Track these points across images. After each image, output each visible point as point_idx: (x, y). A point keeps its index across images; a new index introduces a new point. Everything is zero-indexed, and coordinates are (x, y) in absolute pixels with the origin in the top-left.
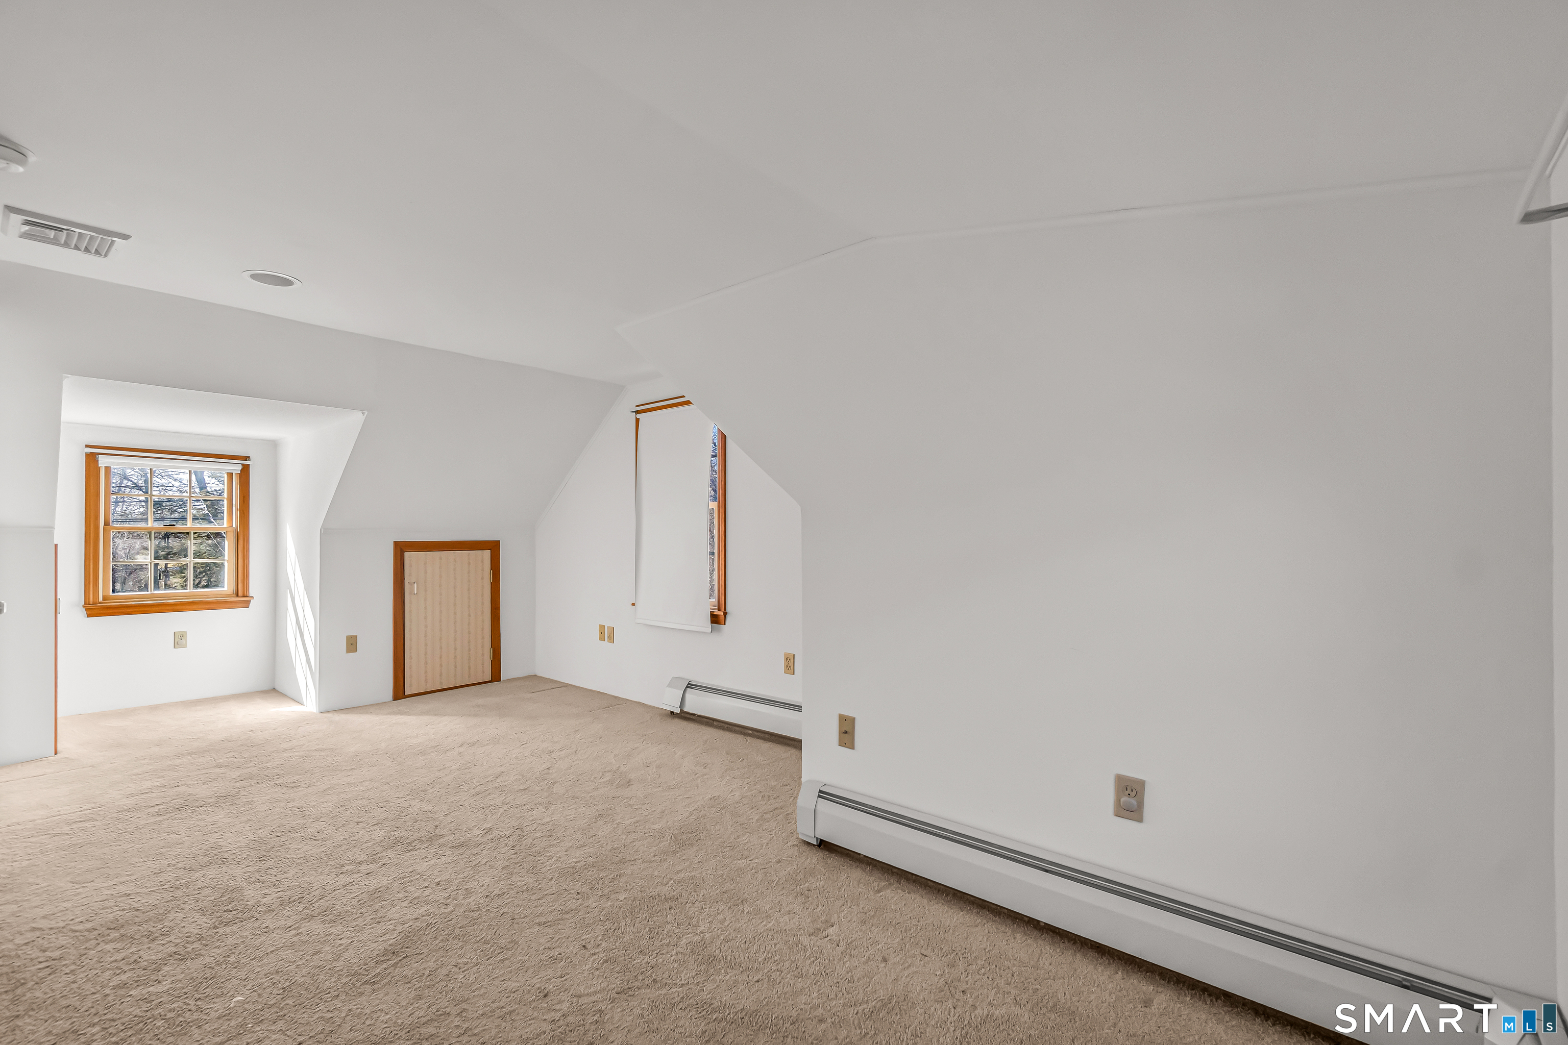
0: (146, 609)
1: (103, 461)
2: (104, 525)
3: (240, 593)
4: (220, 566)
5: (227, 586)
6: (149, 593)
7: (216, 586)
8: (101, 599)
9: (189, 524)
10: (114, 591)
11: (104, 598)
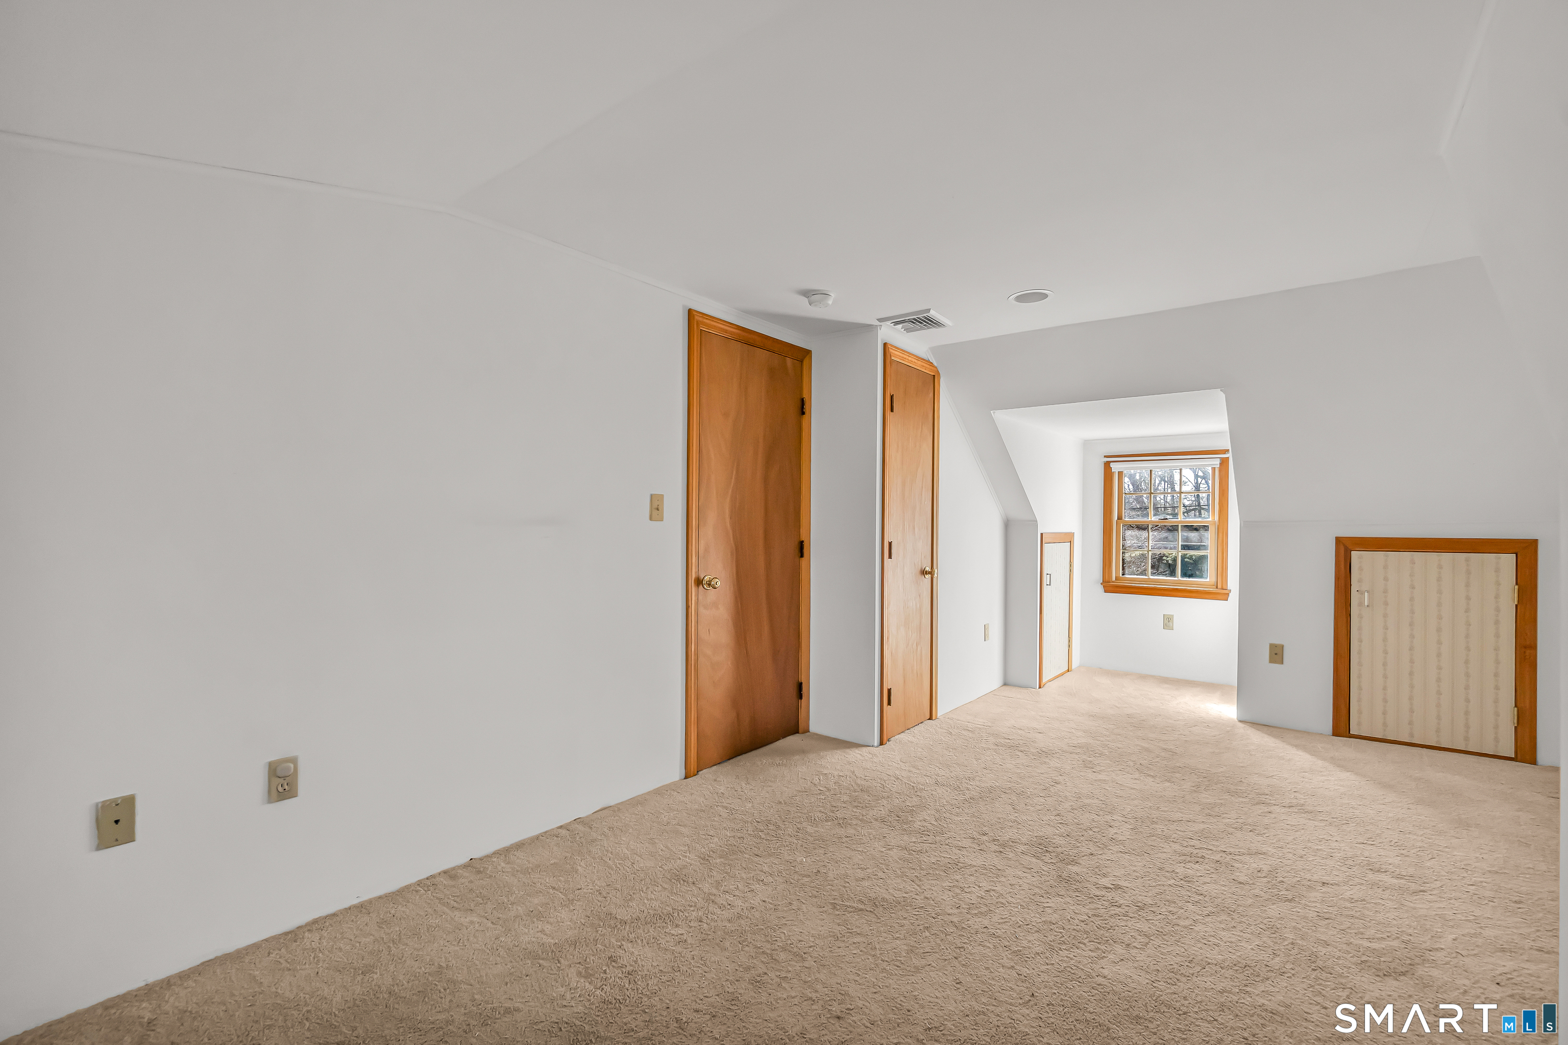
0: (1143, 591)
1: (1116, 468)
2: (1118, 519)
3: (1219, 586)
4: (1203, 558)
5: (1208, 578)
6: (1147, 577)
7: (1201, 577)
8: (1114, 579)
9: (1181, 517)
10: (1123, 575)
11: (1117, 578)
